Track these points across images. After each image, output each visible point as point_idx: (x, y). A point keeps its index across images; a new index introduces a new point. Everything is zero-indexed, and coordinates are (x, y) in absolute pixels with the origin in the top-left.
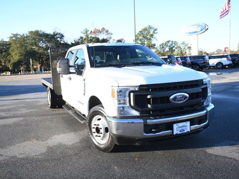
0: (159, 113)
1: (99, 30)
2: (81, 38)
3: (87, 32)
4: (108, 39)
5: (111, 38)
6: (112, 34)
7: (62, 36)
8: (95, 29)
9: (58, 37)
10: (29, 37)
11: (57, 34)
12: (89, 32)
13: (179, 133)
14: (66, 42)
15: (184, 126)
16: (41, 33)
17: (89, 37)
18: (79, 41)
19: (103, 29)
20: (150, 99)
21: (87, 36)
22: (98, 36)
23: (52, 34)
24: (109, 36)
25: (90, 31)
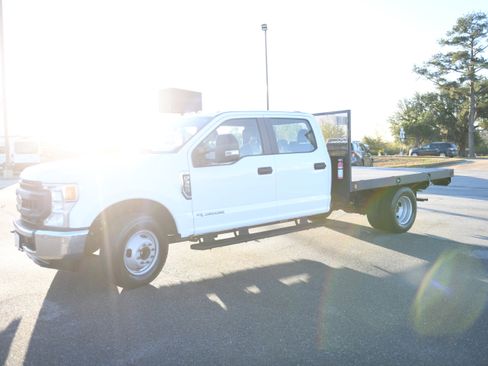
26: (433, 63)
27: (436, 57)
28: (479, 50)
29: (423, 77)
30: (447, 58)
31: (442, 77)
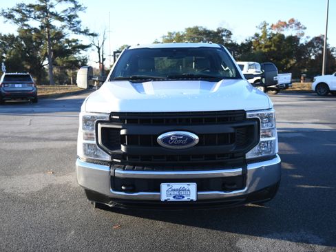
0: (140, 162)
1: (285, 23)
2: (257, 35)
3: (265, 26)
4: (298, 37)
5: (303, 34)
6: (305, 28)
7: (230, 34)
8: (280, 21)
9: (224, 35)
10: (185, 35)
11: (222, 31)
12: (268, 27)
13: (172, 199)
14: (234, 42)
15: (184, 190)
16: (200, 29)
17: (268, 34)
18: (253, 40)
19: (292, 21)
20: (124, 135)
21: (265, 33)
22: (282, 33)
23: (216, 31)
24: (300, 31)
25: (271, 25)
26: (16, 11)
27: (20, 6)
28: (51, 6)
29: (10, 21)
30: (28, 9)
31: (26, 23)
